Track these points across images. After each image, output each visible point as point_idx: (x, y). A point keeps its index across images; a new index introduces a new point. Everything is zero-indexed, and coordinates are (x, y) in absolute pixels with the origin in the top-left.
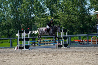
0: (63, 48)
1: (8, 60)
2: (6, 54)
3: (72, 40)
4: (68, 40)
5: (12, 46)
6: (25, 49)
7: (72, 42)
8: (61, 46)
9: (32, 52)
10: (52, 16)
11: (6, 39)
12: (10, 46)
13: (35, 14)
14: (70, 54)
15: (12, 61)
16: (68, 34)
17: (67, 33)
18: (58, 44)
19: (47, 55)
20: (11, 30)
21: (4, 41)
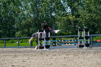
0: (85, 48)
1: (28, 60)
2: (26, 53)
3: (94, 40)
4: (90, 40)
5: (32, 45)
6: (45, 49)
7: (93, 42)
8: (83, 46)
9: (53, 52)
10: (73, 14)
11: (26, 39)
12: (30, 46)
13: (55, 13)
14: (91, 55)
15: (32, 61)
16: (90, 34)
17: (88, 33)
18: (79, 44)
19: (67, 55)
20: (31, 29)
21: (24, 40)
